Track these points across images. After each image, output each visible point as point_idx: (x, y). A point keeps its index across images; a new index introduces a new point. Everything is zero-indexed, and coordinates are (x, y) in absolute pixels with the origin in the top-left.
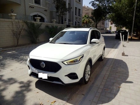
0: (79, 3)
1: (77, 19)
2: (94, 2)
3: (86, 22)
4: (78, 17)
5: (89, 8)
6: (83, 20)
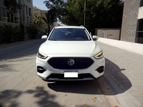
0: (29, 2)
1: (28, 19)
2: (48, 2)
3: (38, 23)
4: (29, 16)
5: (36, 8)
6: (34, 21)
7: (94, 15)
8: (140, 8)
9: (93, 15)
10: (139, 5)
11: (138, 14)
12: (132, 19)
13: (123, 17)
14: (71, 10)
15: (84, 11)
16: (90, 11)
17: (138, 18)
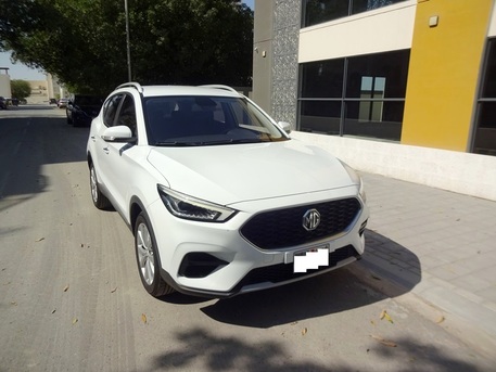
7: (163, 39)
8: (301, 30)
9: (156, 37)
10: (298, 22)
11: (298, 47)
12: (283, 61)
13: (254, 52)
14: (71, 8)
15: (123, 21)
16: (145, 22)
17: (300, 61)
